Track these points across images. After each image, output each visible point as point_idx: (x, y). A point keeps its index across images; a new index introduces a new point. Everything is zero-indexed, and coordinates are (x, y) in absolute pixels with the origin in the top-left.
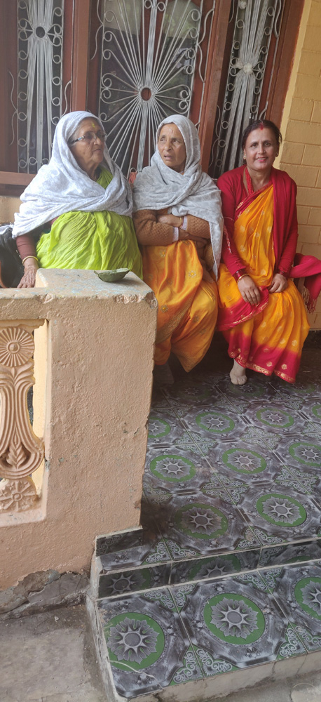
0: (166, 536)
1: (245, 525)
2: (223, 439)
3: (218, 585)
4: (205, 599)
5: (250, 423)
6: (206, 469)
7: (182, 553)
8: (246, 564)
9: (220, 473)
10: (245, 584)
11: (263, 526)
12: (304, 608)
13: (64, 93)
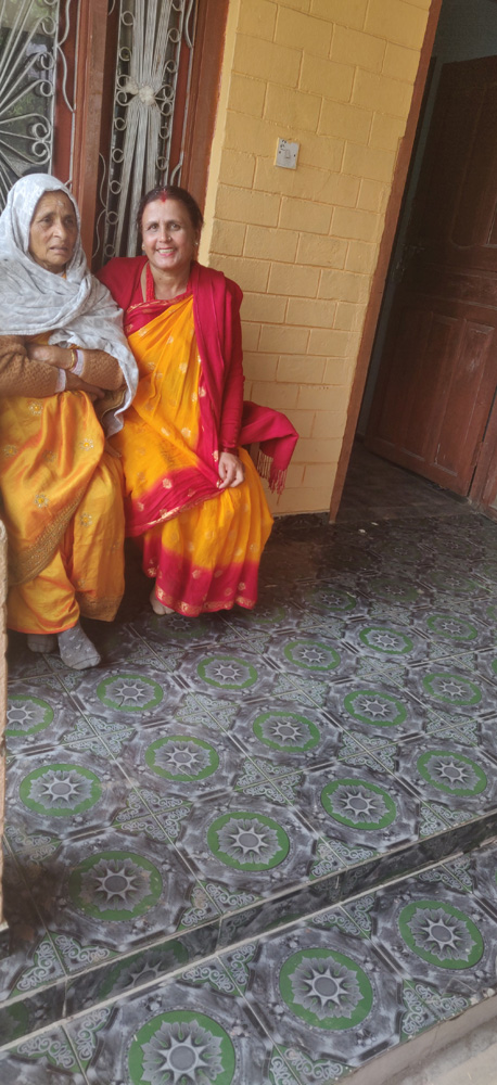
0: (54, 927)
1: (191, 878)
2: (146, 723)
3: (151, 1000)
4: (129, 1033)
5: (188, 686)
6: (118, 782)
7: (82, 957)
8: (197, 950)
9: (143, 787)
10: (198, 986)
11: (221, 875)
12: (296, 1011)
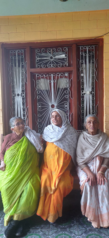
13: (26, 110)
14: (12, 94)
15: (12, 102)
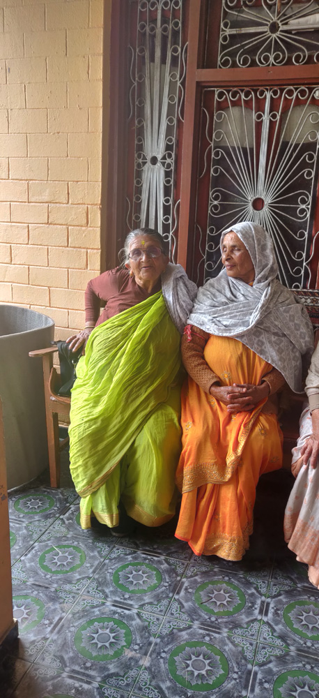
5: (266, 615)
6: (139, 655)
9: (148, 669)
13: (173, 211)
14: (136, 155)
15: (135, 182)
